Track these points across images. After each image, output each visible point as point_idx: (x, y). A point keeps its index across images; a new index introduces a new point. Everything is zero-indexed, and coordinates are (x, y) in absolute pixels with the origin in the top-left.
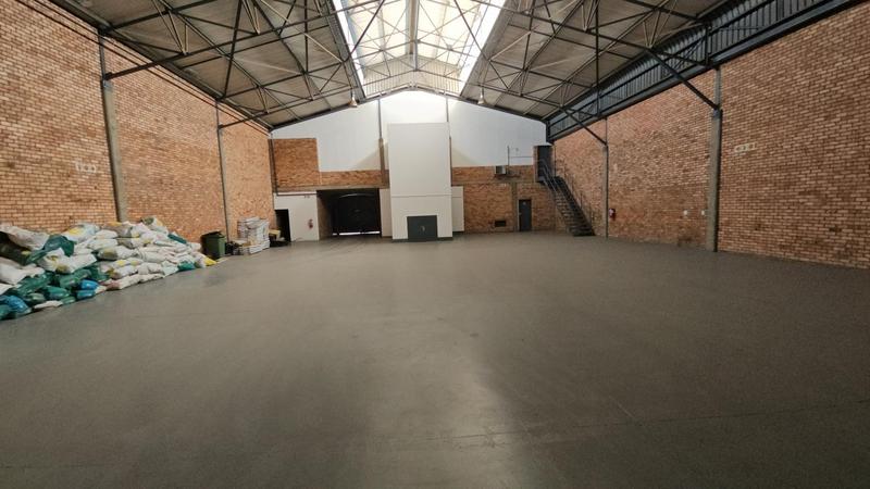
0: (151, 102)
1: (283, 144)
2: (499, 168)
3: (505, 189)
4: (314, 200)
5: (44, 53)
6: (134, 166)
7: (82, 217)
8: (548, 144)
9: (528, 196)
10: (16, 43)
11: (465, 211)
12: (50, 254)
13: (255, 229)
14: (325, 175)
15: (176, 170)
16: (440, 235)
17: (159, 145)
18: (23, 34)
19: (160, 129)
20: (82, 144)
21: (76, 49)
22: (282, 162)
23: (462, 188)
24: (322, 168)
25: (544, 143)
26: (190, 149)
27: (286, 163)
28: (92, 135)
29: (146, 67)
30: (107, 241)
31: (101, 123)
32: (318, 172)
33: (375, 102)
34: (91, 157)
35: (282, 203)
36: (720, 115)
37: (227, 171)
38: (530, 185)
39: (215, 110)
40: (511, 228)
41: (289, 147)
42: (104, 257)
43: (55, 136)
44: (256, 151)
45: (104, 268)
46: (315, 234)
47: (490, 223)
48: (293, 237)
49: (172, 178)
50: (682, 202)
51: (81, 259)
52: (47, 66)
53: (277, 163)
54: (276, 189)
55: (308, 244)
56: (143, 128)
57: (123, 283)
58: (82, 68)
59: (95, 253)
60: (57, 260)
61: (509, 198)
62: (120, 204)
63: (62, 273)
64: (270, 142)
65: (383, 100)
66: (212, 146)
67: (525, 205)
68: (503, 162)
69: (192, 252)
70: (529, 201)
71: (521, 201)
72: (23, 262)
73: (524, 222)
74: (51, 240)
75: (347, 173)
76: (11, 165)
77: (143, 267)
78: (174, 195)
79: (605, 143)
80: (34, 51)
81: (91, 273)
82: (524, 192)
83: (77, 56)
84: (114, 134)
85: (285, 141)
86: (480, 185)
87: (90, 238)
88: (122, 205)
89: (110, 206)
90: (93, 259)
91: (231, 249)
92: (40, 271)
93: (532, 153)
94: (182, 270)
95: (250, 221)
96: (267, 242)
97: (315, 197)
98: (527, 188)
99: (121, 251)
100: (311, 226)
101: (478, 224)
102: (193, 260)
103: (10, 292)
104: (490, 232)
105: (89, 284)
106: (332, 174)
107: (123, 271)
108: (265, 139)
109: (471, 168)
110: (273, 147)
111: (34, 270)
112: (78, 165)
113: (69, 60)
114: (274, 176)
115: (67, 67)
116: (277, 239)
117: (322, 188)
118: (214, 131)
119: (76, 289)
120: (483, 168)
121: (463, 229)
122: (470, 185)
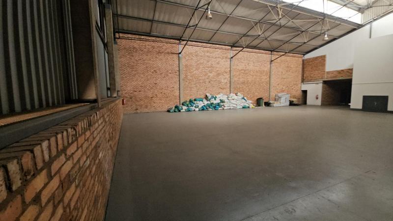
0: (244, 60)
1: (309, 60)
4: (320, 86)
5: (218, 57)
6: (236, 79)
7: (222, 92)
10: (212, 57)
12: (212, 99)
13: (280, 98)
14: (328, 73)
15: (250, 79)
17: (245, 72)
18: (214, 55)
19: (246, 67)
20: (224, 76)
21: (225, 54)
22: (307, 69)
24: (327, 70)
26: (257, 71)
27: (310, 69)
28: (226, 73)
30: (224, 98)
31: (229, 69)
32: (324, 72)
33: (368, 27)
34: (226, 78)
35: (305, 87)
37: (272, 77)
39: (270, 56)
41: (312, 62)
42: (222, 101)
43: (218, 75)
44: (292, 66)
45: (222, 104)
46: (319, 102)
48: (308, 102)
49: (248, 81)
51: (218, 101)
52: (219, 60)
53: (305, 69)
54: (303, 81)
55: (314, 106)
56: (240, 68)
57: (225, 108)
58: (226, 58)
59: (220, 100)
60: (213, 101)
62: (233, 88)
63: (213, 103)
64: (303, 61)
65: (374, 23)
66: (266, 68)
69: (250, 103)
72: (207, 100)
74: (212, 97)
75: (342, 71)
76: (210, 82)
77: (231, 105)
78: (248, 86)
80: (216, 58)
81: (218, 104)
84: (231, 71)
85: (310, 59)
87: (220, 97)
88: (231, 89)
89: (229, 90)
91: (268, 104)
94: (243, 108)
95: (280, 95)
96: (288, 103)
97: (321, 84)
99: (226, 100)
100: (317, 98)
102: (247, 105)
103: (204, 106)
105: (217, 107)
106: (332, 72)
107: (225, 105)
108: (301, 60)
110: (304, 63)
111: (209, 102)
112: (222, 80)
113: (223, 57)
114: (303, 75)
115: (223, 59)
116: (294, 103)
117: (326, 80)
118: (269, 63)
119: (215, 107)
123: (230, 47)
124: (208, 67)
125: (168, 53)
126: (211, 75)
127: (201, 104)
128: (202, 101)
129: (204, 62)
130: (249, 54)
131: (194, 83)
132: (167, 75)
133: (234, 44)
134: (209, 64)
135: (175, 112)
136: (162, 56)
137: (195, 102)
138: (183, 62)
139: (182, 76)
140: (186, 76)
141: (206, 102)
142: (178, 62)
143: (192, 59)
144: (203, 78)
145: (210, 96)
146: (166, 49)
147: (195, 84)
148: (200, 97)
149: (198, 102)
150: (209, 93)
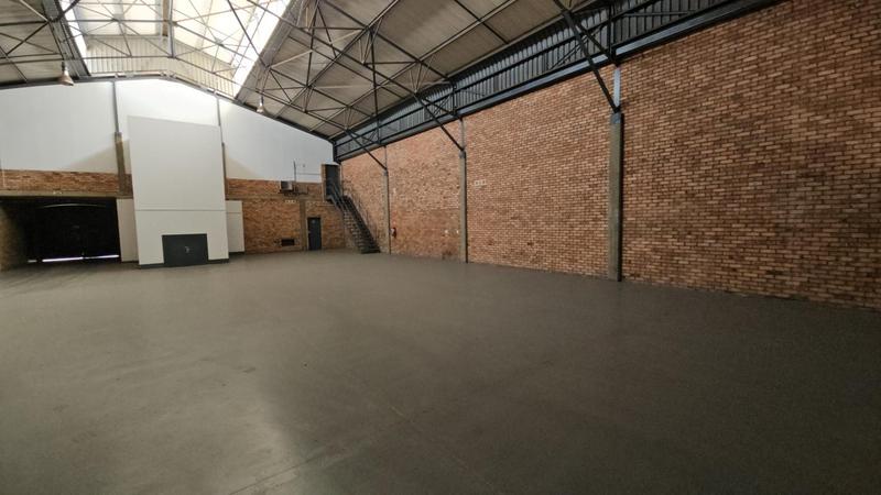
2: (284, 184)
3: (292, 206)
8: (335, 163)
9: (317, 214)
11: (246, 229)
16: (210, 258)
23: (240, 202)
25: (332, 162)
33: (107, 85)
36: (464, 156)
38: (319, 204)
40: (300, 247)
47: (276, 242)
50: (444, 223)
61: (298, 216)
65: (120, 84)
67: (314, 223)
68: (289, 177)
70: (318, 219)
71: (310, 219)
73: (315, 241)
79: (386, 169)
82: (312, 210)
86: (263, 200)
93: (320, 171)
98: (316, 206)
101: (261, 243)
104: (276, 252)
109: (251, 181)
120: (267, 182)
121: (243, 250)
122: (251, 200)
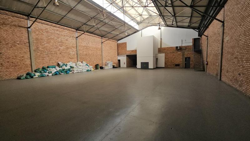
0: (86, 40)
2: (177, 47)
3: (180, 54)
4: (125, 57)
5: (67, 36)
6: (81, 52)
7: (71, 61)
8: (199, 37)
9: (189, 56)
11: (165, 61)
12: (63, 66)
13: (108, 64)
14: (128, 51)
15: (90, 52)
16: (149, 68)
17: (87, 48)
18: (63, 33)
19: (87, 45)
20: (72, 49)
21: (72, 34)
22: (120, 48)
23: (164, 54)
24: (128, 50)
25: (198, 37)
26: (94, 48)
28: (74, 47)
29: (83, 34)
30: (74, 65)
31: (76, 45)
32: (126, 50)
33: (140, 31)
34: (74, 51)
35: (119, 58)
36: (223, 25)
37: (103, 52)
38: (190, 53)
39: (101, 39)
40: (181, 67)
41: (121, 45)
42: (72, 67)
43: (67, 48)
44: (113, 46)
45: (72, 69)
46: (125, 66)
47: (173, 65)
48: (121, 66)
49: (89, 54)
51: (68, 67)
52: (67, 38)
53: (119, 49)
54: (118, 55)
55: (123, 68)
56: (83, 45)
57: (74, 72)
58: (73, 37)
59: (70, 66)
60: (64, 67)
61: (181, 57)
62: (79, 58)
63: (64, 69)
64: (117, 44)
65: (143, 30)
66: (100, 46)
67: (187, 60)
68: (179, 45)
69: (91, 68)
70: (189, 58)
71: (186, 58)
72: (59, 67)
73: (187, 65)
74: (63, 64)
75: (133, 50)
76: (60, 53)
77: (79, 70)
78: (90, 57)
79: (207, 37)
80: (65, 36)
81: (69, 70)
83: (72, 35)
84: (77, 47)
85: (120, 43)
86: (171, 53)
87: (70, 64)
88: (78, 59)
89: (76, 59)
90: (70, 67)
91: (102, 68)
92: (62, 69)
93: (192, 41)
94: (87, 71)
95: (108, 62)
96: (112, 67)
98: (187, 54)
99: (75, 67)
100: (125, 64)
101: (169, 65)
102: (90, 69)
103: (57, 71)
104: (173, 68)
105: (68, 71)
106: (130, 51)
107: (75, 70)
108: (116, 43)
109: (168, 48)
110: (118, 45)
111: (61, 69)
112: (71, 53)
113: (70, 36)
114: (118, 52)
115: (70, 37)
116: (115, 66)
117: (127, 54)
118: (101, 43)
119: (66, 72)
120: (172, 47)
121: (164, 67)
122: (167, 53)
123: (75, 30)
124: (58, 42)
125: (15, 26)
126: (62, 48)
127: (54, 70)
128: (55, 68)
129: (54, 38)
130: (89, 36)
131: (47, 53)
132: (15, 46)
133: (78, 28)
134: (59, 40)
135: (26, 78)
136: (7, 28)
137: (48, 69)
138: (33, 36)
139: (33, 48)
140: (38, 48)
141: (58, 69)
142: (27, 35)
143: (42, 34)
144: (55, 50)
145: (61, 64)
146: (12, 22)
147: (46, 55)
148: (52, 64)
149: (51, 69)
150: (60, 61)
